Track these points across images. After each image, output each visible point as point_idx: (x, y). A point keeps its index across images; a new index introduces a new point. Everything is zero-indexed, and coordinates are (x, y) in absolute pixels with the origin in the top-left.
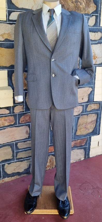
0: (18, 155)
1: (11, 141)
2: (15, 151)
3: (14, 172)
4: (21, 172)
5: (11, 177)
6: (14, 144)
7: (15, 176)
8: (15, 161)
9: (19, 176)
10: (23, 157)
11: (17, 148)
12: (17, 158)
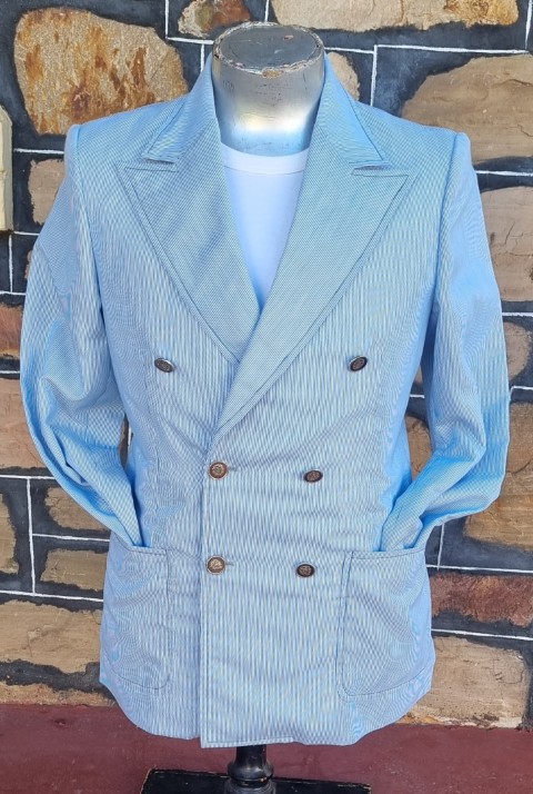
0: (50, 563)
1: (8, 464)
2: (31, 535)
3: (25, 658)
4: (65, 670)
5: (9, 683)
6: (28, 486)
7: (33, 687)
8: (33, 594)
9: (58, 695)
10: (82, 586)
11: (45, 518)
12: (45, 578)
